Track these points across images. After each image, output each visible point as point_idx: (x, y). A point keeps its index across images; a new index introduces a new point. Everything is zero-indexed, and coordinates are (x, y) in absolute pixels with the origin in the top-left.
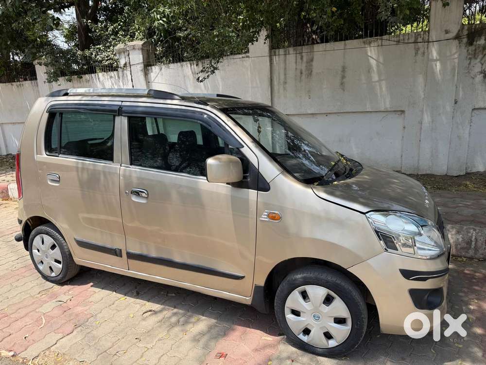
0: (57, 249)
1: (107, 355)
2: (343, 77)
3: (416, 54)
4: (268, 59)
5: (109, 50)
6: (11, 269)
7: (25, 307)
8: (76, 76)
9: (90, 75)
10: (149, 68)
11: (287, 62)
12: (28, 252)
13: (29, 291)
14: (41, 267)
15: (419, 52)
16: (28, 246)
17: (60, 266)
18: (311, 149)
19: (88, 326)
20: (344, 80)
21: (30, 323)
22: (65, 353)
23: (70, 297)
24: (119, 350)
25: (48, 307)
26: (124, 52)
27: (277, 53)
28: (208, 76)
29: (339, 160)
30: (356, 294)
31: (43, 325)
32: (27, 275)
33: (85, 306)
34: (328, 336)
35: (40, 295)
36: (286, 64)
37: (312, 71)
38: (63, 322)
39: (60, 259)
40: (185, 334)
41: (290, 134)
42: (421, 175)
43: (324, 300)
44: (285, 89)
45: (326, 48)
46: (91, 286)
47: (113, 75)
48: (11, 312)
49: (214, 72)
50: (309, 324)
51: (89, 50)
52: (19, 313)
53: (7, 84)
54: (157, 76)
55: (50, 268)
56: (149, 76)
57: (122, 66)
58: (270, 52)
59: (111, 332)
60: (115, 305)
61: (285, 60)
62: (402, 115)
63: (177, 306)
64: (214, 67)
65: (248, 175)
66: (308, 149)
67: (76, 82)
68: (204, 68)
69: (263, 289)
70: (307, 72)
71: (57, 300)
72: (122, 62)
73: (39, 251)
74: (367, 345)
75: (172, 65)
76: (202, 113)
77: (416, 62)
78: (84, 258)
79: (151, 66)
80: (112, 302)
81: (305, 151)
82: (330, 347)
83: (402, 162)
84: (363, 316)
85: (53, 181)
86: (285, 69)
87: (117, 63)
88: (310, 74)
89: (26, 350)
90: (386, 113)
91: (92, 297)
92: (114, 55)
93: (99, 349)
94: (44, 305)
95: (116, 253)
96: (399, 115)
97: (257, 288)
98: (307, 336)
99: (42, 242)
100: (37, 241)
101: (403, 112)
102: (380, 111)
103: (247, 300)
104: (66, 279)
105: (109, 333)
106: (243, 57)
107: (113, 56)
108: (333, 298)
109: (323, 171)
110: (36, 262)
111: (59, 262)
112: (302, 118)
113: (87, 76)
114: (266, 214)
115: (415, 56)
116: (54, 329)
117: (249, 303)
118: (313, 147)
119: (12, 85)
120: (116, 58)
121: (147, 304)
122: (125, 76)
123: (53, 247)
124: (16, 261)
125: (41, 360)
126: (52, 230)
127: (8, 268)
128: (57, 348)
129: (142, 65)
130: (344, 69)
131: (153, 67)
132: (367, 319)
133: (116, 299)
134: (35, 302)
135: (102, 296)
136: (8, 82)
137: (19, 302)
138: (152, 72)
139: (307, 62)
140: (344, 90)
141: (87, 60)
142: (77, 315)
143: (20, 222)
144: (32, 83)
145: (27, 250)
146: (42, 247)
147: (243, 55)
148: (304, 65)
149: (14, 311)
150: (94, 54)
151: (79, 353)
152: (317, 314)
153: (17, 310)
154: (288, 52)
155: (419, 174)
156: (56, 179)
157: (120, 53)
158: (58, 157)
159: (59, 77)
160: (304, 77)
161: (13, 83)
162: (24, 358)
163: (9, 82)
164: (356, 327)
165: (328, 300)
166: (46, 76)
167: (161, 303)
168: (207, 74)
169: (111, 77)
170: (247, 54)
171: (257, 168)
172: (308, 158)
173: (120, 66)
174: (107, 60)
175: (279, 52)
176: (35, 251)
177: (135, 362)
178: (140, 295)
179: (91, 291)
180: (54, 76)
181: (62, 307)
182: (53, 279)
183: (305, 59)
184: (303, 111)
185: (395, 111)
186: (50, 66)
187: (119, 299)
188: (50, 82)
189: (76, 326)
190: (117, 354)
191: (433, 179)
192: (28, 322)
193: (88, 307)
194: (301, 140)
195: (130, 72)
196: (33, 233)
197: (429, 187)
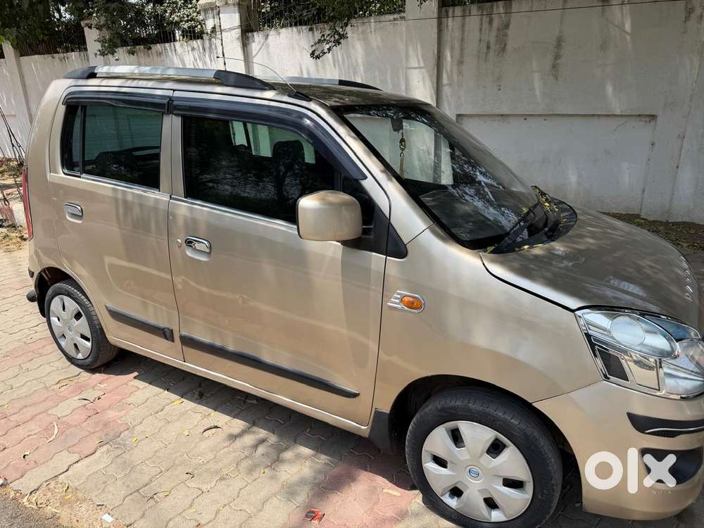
0: (83, 319)
1: (139, 496)
2: (557, 57)
3: (687, 19)
4: (435, 22)
5: (190, 6)
6: (24, 340)
7: (34, 404)
8: (142, 47)
9: (163, 45)
10: (250, 34)
11: (466, 29)
12: (45, 319)
13: (45, 378)
14: (63, 343)
15: (693, 15)
16: (45, 311)
17: (89, 344)
18: (489, 181)
19: (120, 444)
20: (558, 61)
21: (36, 432)
22: (78, 487)
23: (99, 393)
24: (159, 490)
25: (68, 407)
26: (212, 9)
27: (450, 14)
28: (329, 49)
29: (539, 204)
30: (544, 444)
31: (53, 437)
32: (45, 353)
33: (120, 411)
34: (491, 503)
35: (59, 385)
36: (463, 32)
37: (505, 45)
38: (84, 433)
39: (88, 335)
40: (262, 471)
41: (457, 153)
42: (674, 224)
43: (490, 447)
44: (460, 73)
45: (532, 7)
46: (135, 378)
47: (196, 46)
48: (12, 411)
49: (339, 43)
50: (459, 481)
51: (161, 5)
52: (23, 414)
53: (46, 56)
54: (261, 48)
55: (75, 345)
56: (249, 47)
57: (209, 31)
58: (439, 12)
59: (151, 458)
60: (164, 412)
61: (463, 25)
62: (652, 122)
63: (257, 421)
64: (339, 34)
65: (372, 227)
66: (485, 180)
67: (142, 54)
68: (323, 35)
69: (387, 417)
70: (498, 46)
71: (81, 397)
72: (210, 24)
73: (59, 319)
74: (557, 518)
75: (283, 31)
76: (303, 116)
77: (685, 32)
78: (121, 337)
79: (252, 31)
80: (160, 407)
81: (480, 183)
82: (492, 520)
83: (642, 201)
84: (553, 482)
85: (73, 215)
86: (462, 40)
87: (202, 26)
88: (503, 49)
89: (22, 477)
90: (625, 119)
91: (132, 395)
92: (198, 13)
93: (128, 486)
94: (62, 404)
95: (166, 334)
96: (646, 122)
97: (378, 415)
98: (456, 498)
99: (62, 306)
100: (56, 304)
101: (653, 117)
102: (615, 115)
103: (364, 429)
104: (99, 363)
105: (148, 459)
106: (395, 19)
107: (195, 14)
108: (504, 446)
109: (508, 220)
110: (56, 334)
111: (87, 339)
112: (485, 122)
113: (159, 47)
114: (399, 296)
115: (685, 22)
116: (67, 446)
117: (366, 435)
118: (494, 178)
119: (53, 57)
120: (201, 17)
121: (212, 415)
122: (213, 47)
123: (78, 316)
124: (35, 328)
125: (42, 495)
126: (75, 290)
127: (21, 339)
128: (68, 478)
129: (239, 31)
130: (559, 43)
131: (255, 34)
132: (559, 488)
133: (168, 401)
134: (48, 397)
135: (147, 395)
136: (47, 54)
137: (26, 396)
138: (254, 41)
139: (498, 30)
140: (557, 79)
141: (159, 20)
142: (106, 425)
143: (32, 274)
144: (80, 55)
145: (44, 317)
146: (64, 315)
147: (396, 16)
148: (494, 33)
149: (16, 411)
150: (168, 11)
151: (99, 489)
152: (475, 469)
153: (21, 409)
154: (468, 12)
155: (670, 221)
156: (77, 213)
157: (206, 11)
158: (80, 177)
159: (117, 47)
160: (492, 53)
161: (55, 55)
162: (17, 491)
163: (49, 53)
164: (540, 497)
165: (495, 448)
166: (98, 46)
167: (233, 414)
168: (328, 46)
169: (193, 49)
170: (402, 15)
171: (388, 216)
172: (482, 196)
173: (205, 31)
174: (187, 21)
175: (454, 11)
176: (54, 319)
177: (180, 514)
178: (204, 397)
179: (133, 386)
180: (109, 47)
181: (87, 409)
182: (80, 362)
183: (496, 24)
184: (488, 109)
185: (640, 115)
186: (104, 30)
187: (172, 402)
188: (103, 54)
189: (102, 444)
190: (155, 496)
191: (693, 231)
192: (33, 430)
193: (124, 412)
194: (475, 165)
195: (220, 42)
196: (50, 292)
197: (685, 245)
